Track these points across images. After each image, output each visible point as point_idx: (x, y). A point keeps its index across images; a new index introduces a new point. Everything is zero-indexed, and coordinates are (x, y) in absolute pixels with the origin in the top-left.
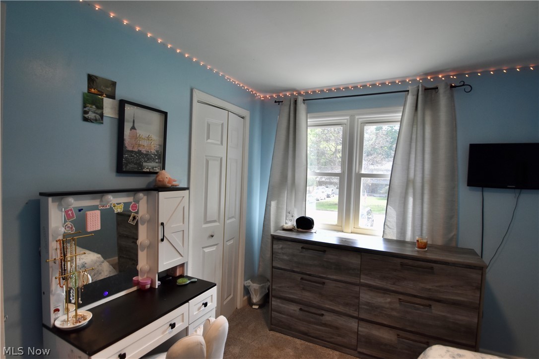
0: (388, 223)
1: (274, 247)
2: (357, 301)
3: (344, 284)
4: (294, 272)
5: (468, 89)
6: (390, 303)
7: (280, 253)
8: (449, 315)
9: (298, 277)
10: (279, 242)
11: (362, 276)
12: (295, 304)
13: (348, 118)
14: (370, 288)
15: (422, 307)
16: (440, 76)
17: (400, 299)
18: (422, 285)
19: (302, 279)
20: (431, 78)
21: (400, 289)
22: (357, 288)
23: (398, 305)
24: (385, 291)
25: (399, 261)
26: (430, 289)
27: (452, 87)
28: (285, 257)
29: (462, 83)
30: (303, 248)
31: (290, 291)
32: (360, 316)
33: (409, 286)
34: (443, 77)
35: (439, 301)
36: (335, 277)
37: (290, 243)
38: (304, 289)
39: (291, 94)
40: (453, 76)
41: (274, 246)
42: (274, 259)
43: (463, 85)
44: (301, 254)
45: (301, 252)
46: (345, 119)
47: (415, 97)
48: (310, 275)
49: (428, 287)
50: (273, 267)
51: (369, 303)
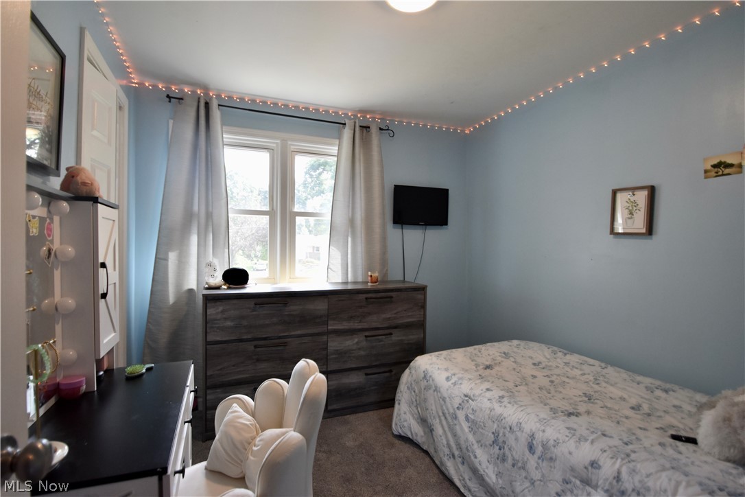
0: (331, 266)
1: (208, 313)
2: (325, 352)
3: (310, 338)
4: (241, 341)
5: (392, 134)
6: (357, 343)
7: (219, 320)
8: (404, 338)
9: (250, 347)
10: (218, 303)
11: (329, 322)
12: (246, 385)
13: (278, 141)
14: (337, 333)
15: (384, 337)
16: (368, 117)
17: (366, 336)
18: (384, 316)
19: (256, 347)
20: (361, 116)
21: (365, 325)
22: (325, 338)
23: (365, 342)
24: (353, 332)
25: (363, 296)
26: (389, 318)
27: (381, 129)
28: (229, 323)
29: (387, 128)
30: (256, 304)
31: (239, 370)
32: (329, 369)
33: (374, 321)
34: (370, 118)
35: (396, 327)
36: (299, 332)
37: (235, 301)
38: (258, 360)
39: (191, 92)
40: (379, 119)
41: (208, 311)
42: (208, 331)
43: (388, 130)
44: (254, 313)
45: (254, 311)
46: (273, 143)
47: (353, 132)
48: (265, 339)
49: (388, 316)
50: (207, 343)
51: (337, 350)
